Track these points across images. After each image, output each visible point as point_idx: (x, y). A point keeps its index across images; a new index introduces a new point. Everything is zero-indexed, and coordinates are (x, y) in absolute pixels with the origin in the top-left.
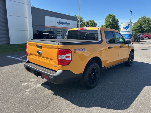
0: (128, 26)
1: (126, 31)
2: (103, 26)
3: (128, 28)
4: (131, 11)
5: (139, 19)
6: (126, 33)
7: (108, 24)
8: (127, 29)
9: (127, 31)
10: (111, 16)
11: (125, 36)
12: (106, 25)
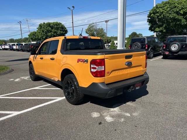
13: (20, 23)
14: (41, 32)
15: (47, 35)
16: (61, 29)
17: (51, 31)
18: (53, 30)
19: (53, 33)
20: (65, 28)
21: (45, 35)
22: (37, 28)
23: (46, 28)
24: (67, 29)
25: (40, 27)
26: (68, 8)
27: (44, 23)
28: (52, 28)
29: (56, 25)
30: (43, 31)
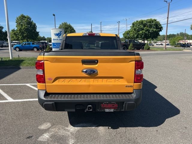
0: (60, 33)
1: (58, 39)
2: (14, 31)
3: (60, 35)
4: (54, 15)
5: (60, 25)
6: (59, 41)
7: (23, 29)
8: (59, 37)
9: (60, 38)
10: (26, 18)
11: (59, 45)
12: (20, 30)
13: (119, 23)
14: (133, 30)
15: (138, 33)
16: (155, 26)
17: (142, 29)
18: (145, 28)
19: (144, 31)
20: (160, 25)
21: (136, 33)
22: (131, 27)
23: (139, 26)
24: (162, 26)
25: (133, 25)
26: (165, 1)
27: (137, 21)
28: (145, 25)
29: (150, 22)
30: (135, 30)
